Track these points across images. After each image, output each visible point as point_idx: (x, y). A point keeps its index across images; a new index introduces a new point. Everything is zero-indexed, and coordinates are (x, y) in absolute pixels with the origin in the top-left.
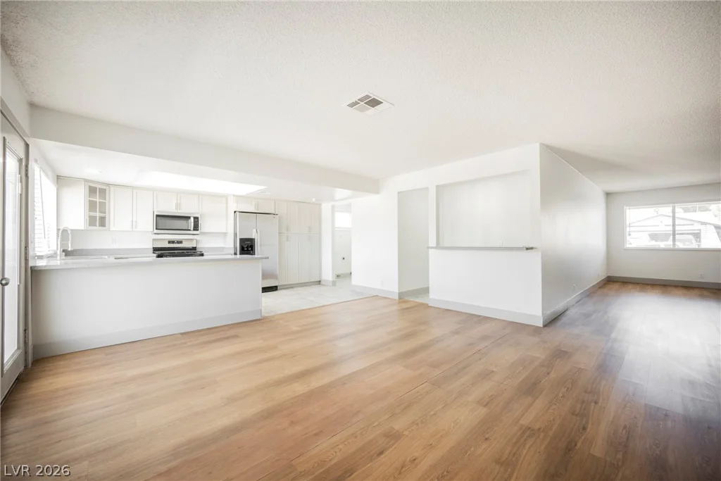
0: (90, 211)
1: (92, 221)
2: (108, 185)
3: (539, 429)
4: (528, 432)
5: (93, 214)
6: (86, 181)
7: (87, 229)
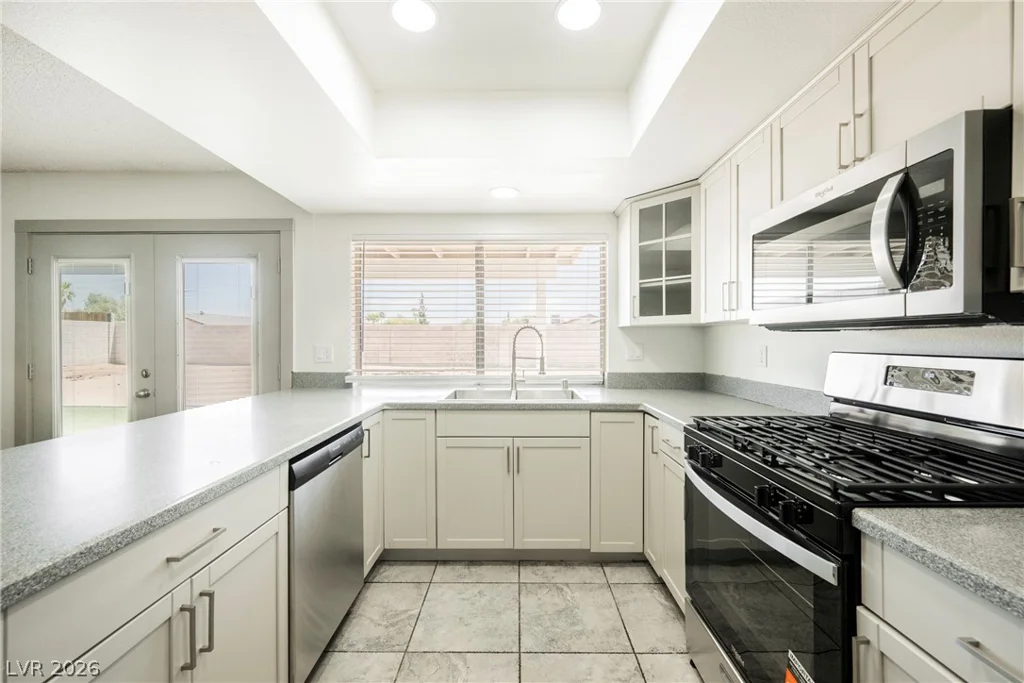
0: (645, 274)
7: (636, 323)
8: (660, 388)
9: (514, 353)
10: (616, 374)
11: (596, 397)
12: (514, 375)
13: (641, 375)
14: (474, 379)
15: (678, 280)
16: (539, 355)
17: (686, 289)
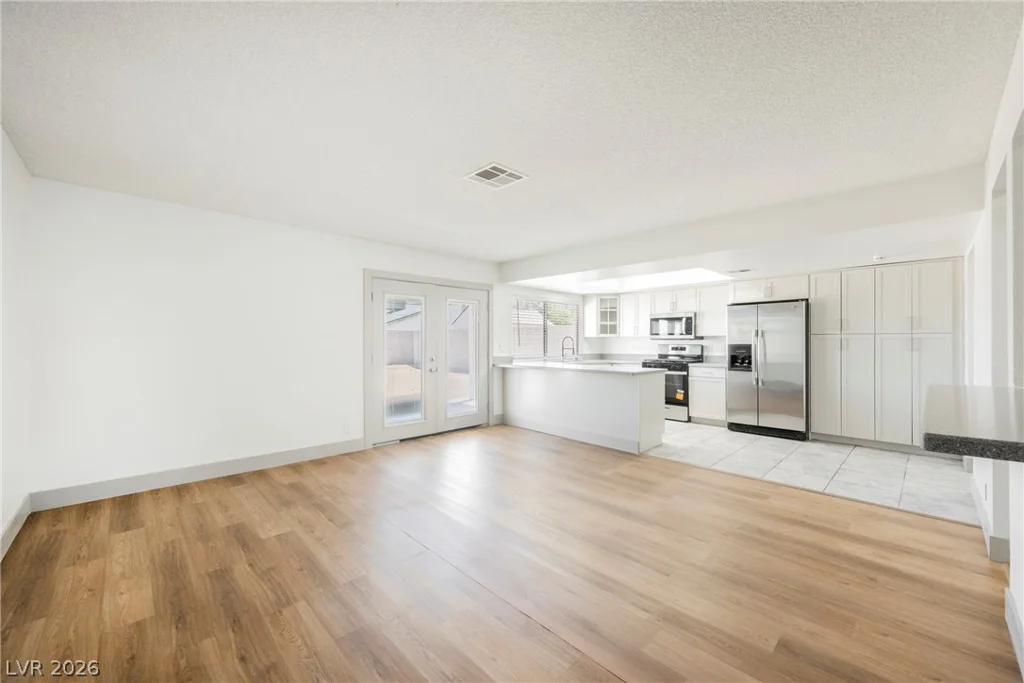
0: (602, 320)
1: (603, 329)
2: (618, 295)
3: (280, 612)
4: (284, 601)
5: (605, 323)
6: (598, 295)
7: (599, 336)
8: (593, 359)
10: (583, 355)
15: (613, 323)
17: (615, 326)
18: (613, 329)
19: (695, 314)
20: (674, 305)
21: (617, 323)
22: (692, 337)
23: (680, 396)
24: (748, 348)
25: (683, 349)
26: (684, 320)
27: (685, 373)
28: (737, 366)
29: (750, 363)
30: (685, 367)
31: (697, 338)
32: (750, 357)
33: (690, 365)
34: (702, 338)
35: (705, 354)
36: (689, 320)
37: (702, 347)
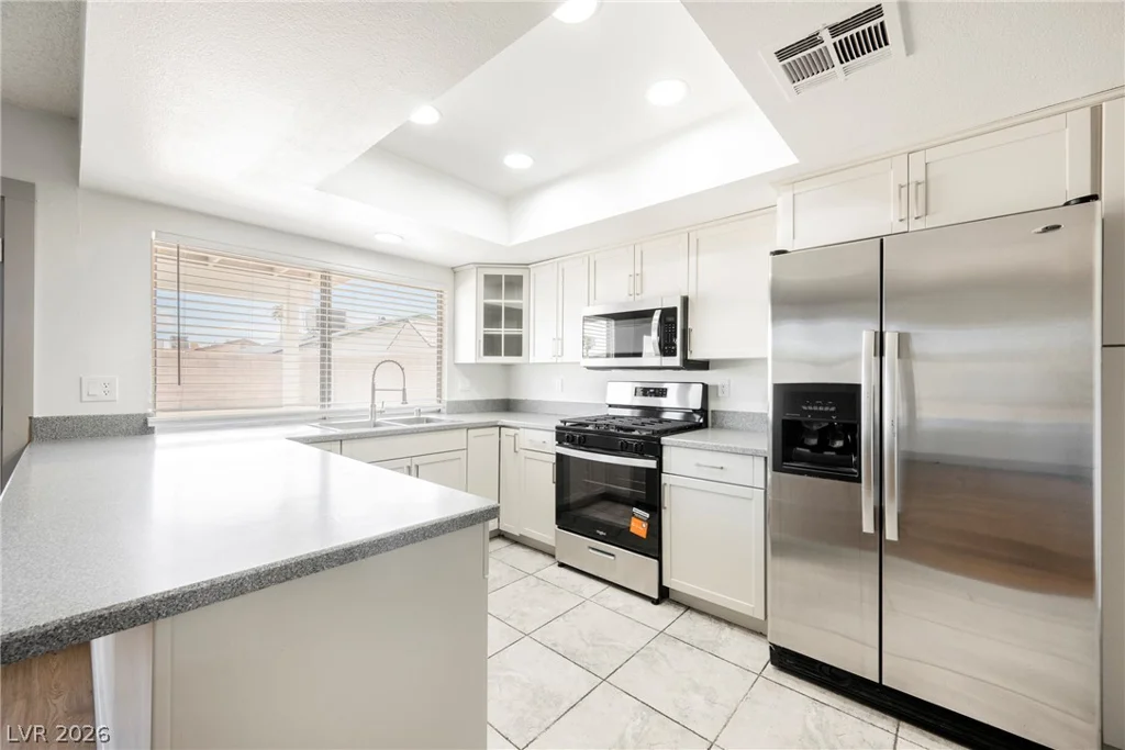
0: (487, 326)
1: (491, 345)
2: (526, 266)
5: (493, 331)
6: (479, 265)
7: (479, 361)
8: (483, 412)
9: (373, 385)
10: (453, 402)
11: (446, 419)
12: (373, 406)
13: (469, 402)
14: (318, 413)
15: (514, 331)
16: (401, 388)
17: (519, 339)
18: (515, 346)
19: (685, 301)
20: (638, 278)
21: (524, 332)
22: (676, 361)
23: (639, 527)
24: (847, 396)
25: (661, 393)
26: (656, 316)
27: (652, 464)
28: (800, 458)
29: (853, 447)
30: (652, 448)
31: (689, 365)
32: (853, 428)
33: (665, 440)
34: (704, 365)
35: (712, 406)
36: (668, 315)
37: (705, 387)
